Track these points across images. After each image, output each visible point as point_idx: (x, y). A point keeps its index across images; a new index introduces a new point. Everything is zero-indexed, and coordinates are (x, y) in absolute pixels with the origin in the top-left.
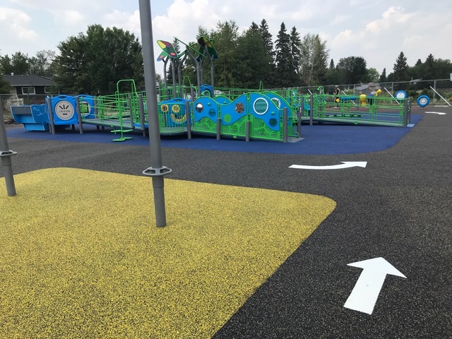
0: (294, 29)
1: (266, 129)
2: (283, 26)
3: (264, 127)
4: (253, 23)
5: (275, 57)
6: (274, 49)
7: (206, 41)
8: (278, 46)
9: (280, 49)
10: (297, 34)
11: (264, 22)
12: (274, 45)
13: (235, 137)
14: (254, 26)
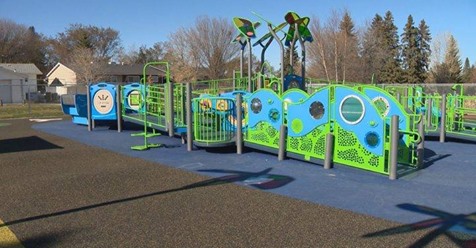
0: (423, 22)
1: (359, 151)
2: (410, 19)
3: (356, 147)
4: (377, 16)
5: (400, 52)
6: (400, 43)
7: (296, 18)
8: (404, 40)
9: (406, 43)
10: (426, 27)
11: (389, 14)
12: (400, 38)
13: (307, 158)
14: (378, 18)
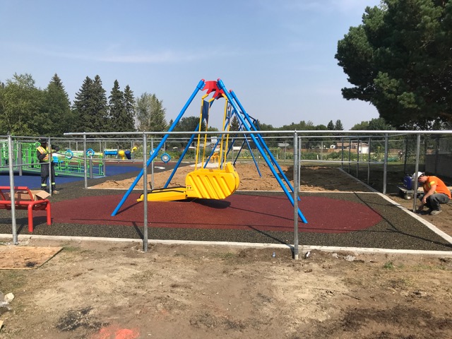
0: (128, 88)
2: (116, 83)
4: (87, 78)
5: (109, 112)
6: (108, 104)
8: (112, 101)
9: (114, 104)
10: (131, 92)
11: (97, 78)
12: (108, 100)
14: (88, 81)
